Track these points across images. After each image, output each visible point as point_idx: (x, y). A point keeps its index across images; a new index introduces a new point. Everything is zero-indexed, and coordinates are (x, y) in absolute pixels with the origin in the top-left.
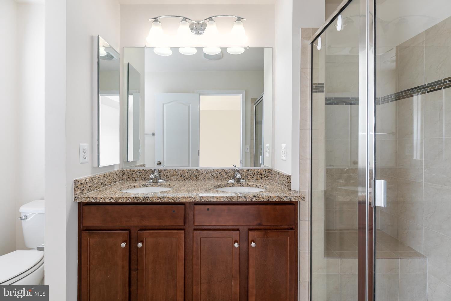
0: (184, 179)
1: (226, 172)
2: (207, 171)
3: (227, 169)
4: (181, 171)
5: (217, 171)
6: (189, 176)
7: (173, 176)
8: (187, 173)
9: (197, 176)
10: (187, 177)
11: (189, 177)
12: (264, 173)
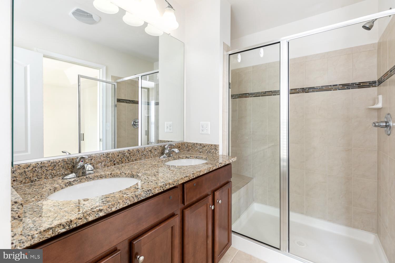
0: (115, 164)
1: (155, 149)
2: (139, 150)
3: (156, 146)
4: (110, 155)
5: (148, 149)
6: (121, 159)
7: (99, 162)
8: (118, 156)
9: (129, 158)
10: (118, 161)
11: (120, 161)
12: (181, 146)
